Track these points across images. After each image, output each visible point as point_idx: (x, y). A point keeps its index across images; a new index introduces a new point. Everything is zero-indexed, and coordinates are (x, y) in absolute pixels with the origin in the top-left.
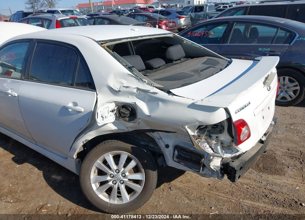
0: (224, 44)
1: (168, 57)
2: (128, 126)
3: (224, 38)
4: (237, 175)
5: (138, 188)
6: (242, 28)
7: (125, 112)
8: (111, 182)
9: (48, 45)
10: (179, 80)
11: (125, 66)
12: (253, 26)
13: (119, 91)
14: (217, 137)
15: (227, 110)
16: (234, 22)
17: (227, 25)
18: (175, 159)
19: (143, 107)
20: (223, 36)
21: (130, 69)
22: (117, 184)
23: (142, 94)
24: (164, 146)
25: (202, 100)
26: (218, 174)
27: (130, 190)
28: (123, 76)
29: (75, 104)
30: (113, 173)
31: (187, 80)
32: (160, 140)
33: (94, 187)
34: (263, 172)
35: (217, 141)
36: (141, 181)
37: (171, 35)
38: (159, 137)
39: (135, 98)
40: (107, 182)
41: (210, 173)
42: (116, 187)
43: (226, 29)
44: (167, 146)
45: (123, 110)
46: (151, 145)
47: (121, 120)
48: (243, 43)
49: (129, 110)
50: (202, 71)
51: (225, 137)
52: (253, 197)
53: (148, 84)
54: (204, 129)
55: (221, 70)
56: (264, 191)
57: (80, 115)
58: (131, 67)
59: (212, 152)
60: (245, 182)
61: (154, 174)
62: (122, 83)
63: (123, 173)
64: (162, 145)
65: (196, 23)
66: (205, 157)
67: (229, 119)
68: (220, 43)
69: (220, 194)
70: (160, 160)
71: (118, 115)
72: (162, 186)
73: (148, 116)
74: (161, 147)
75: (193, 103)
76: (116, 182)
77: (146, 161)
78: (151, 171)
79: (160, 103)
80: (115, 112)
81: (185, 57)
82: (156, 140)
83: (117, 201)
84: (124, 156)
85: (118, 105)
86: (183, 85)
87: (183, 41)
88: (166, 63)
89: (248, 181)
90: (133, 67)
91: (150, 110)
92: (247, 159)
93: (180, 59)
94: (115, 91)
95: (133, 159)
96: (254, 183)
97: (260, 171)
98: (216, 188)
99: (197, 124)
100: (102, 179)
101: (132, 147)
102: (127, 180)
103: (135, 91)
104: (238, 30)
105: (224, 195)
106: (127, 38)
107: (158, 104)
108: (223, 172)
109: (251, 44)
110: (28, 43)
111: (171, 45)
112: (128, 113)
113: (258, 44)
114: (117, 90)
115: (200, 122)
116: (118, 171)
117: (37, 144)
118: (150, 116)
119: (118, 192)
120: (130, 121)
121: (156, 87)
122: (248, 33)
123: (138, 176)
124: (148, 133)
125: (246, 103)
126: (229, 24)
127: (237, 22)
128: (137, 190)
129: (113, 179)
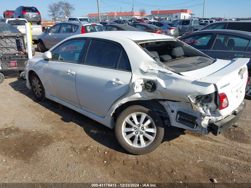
0: (208, 50)
1: (173, 54)
2: (150, 96)
3: (209, 46)
4: (219, 131)
5: (152, 138)
6: (222, 39)
7: (150, 86)
8: (135, 132)
9: (100, 42)
10: (184, 68)
11: (151, 57)
12: (230, 38)
13: (147, 72)
14: (207, 105)
15: (215, 86)
16: (217, 34)
17: (211, 36)
18: (178, 120)
19: (162, 83)
20: (208, 44)
21: (154, 58)
22: (138, 134)
23: (162, 74)
24: (170, 111)
25: (201, 79)
26: (206, 130)
27: (146, 139)
28: (150, 63)
29: (118, 80)
30: (136, 127)
31: (189, 68)
32: (168, 107)
33: (124, 135)
34: (235, 141)
35: (207, 107)
36: (154, 133)
37: (175, 40)
38: (167, 105)
39: (156, 77)
40: (132, 132)
41: (201, 130)
42: (137, 136)
43: (210, 39)
44: (173, 111)
45: (148, 84)
46: (161, 111)
47: (146, 91)
48: (223, 50)
49: (152, 84)
50: (198, 64)
51: (212, 105)
52: (227, 154)
53: (166, 68)
54: (200, 99)
55: (210, 65)
56: (235, 151)
57: (121, 86)
58: (155, 58)
59: (204, 113)
60: (222, 145)
61: (162, 130)
62: (149, 67)
63: (143, 127)
64: (169, 110)
65: (184, 34)
66: (198, 118)
67: (216, 92)
68: (205, 49)
69: (204, 151)
70: (166, 122)
71: (144, 88)
72: (164, 143)
73: (165, 88)
74: (168, 112)
75: (195, 81)
76: (138, 133)
77: (157, 121)
78: (160, 127)
79: (174, 80)
80: (143, 85)
81: (183, 56)
82: (165, 107)
83: (137, 145)
84: (144, 116)
85: (145, 81)
86: (187, 71)
87: (183, 44)
88: (172, 58)
89: (224, 145)
90: (156, 58)
91: (166, 85)
92: (225, 122)
93: (180, 57)
94: (144, 72)
95: (149, 119)
96: (228, 147)
97: (232, 139)
98: (201, 147)
99: (197, 95)
100: (129, 130)
101: (149, 111)
102: (144, 132)
103: (157, 72)
104: (220, 40)
105: (206, 151)
106: (151, 40)
107: (172, 80)
108: (209, 129)
109: (229, 51)
110: (85, 40)
111: (175, 47)
112: (151, 86)
113: (234, 51)
114: (145, 71)
115: (199, 93)
116: (139, 125)
117: (81, 109)
118: (166, 88)
119: (138, 141)
120: (151, 92)
121: (171, 71)
122: (226, 43)
123: (151, 130)
124: (160, 102)
125: (227, 83)
126: (213, 35)
127: (219, 34)
128: (151, 139)
129: (136, 131)
